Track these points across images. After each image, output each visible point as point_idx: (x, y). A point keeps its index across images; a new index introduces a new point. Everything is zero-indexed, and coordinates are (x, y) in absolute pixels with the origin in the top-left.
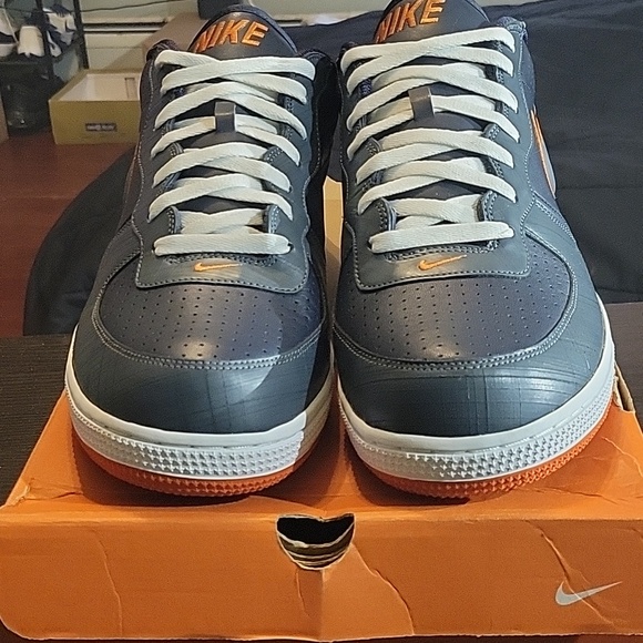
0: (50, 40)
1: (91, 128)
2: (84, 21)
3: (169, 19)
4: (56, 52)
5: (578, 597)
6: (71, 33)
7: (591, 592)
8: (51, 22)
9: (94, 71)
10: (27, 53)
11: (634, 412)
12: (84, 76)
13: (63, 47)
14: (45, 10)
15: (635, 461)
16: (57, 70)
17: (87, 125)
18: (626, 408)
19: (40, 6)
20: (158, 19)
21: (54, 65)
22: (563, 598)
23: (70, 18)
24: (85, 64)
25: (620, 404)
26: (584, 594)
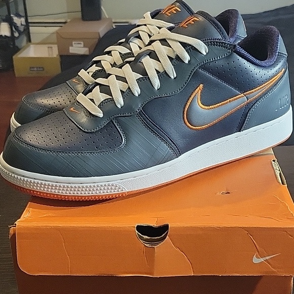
0: (14, 29)
1: (32, 69)
2: (29, 21)
3: (69, 20)
4: (16, 35)
5: (262, 260)
6: (23, 27)
7: (267, 258)
8: (15, 21)
9: (34, 44)
10: (3, 35)
11: (286, 185)
12: (29, 46)
13: (20, 33)
14: (12, 16)
15: (287, 205)
16: (17, 43)
17: (30, 68)
18: (283, 183)
19: (9, 14)
20: (63, 21)
21: (16, 41)
22: (256, 260)
23: (23, 20)
24: (29, 40)
25: (280, 182)
26: (265, 259)
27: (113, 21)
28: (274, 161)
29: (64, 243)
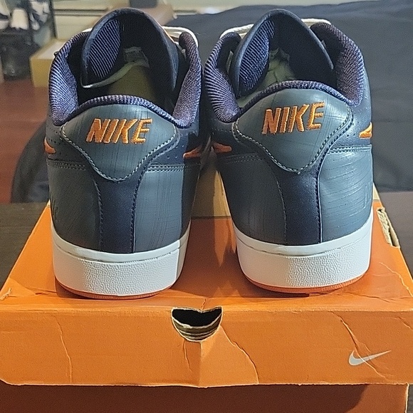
0: (32, 18)
2: (55, 7)
4: (36, 26)
5: (363, 360)
6: (46, 15)
7: (371, 357)
8: (34, 7)
10: (17, 27)
11: (399, 247)
12: (53, 43)
13: (41, 24)
15: (400, 276)
16: (37, 39)
18: (394, 245)
20: (103, 8)
21: (35, 36)
22: (354, 361)
23: (46, 5)
24: (54, 35)
25: (390, 242)
26: (367, 358)
27: (175, 8)
28: (380, 210)
29: (63, 335)
